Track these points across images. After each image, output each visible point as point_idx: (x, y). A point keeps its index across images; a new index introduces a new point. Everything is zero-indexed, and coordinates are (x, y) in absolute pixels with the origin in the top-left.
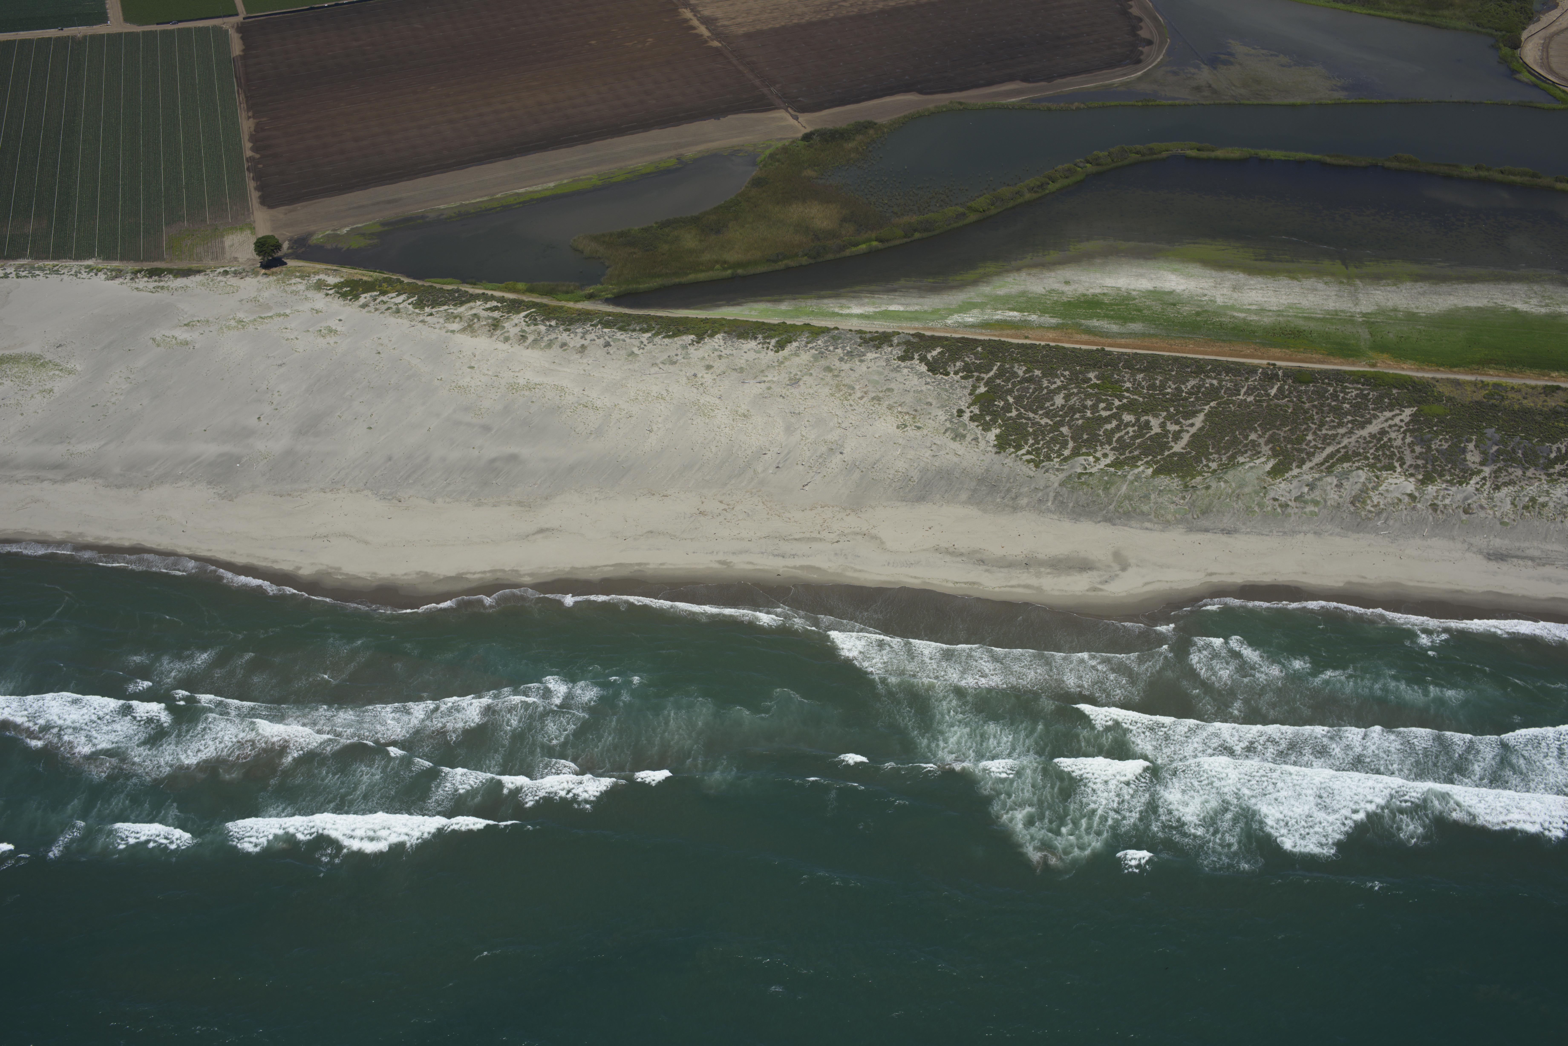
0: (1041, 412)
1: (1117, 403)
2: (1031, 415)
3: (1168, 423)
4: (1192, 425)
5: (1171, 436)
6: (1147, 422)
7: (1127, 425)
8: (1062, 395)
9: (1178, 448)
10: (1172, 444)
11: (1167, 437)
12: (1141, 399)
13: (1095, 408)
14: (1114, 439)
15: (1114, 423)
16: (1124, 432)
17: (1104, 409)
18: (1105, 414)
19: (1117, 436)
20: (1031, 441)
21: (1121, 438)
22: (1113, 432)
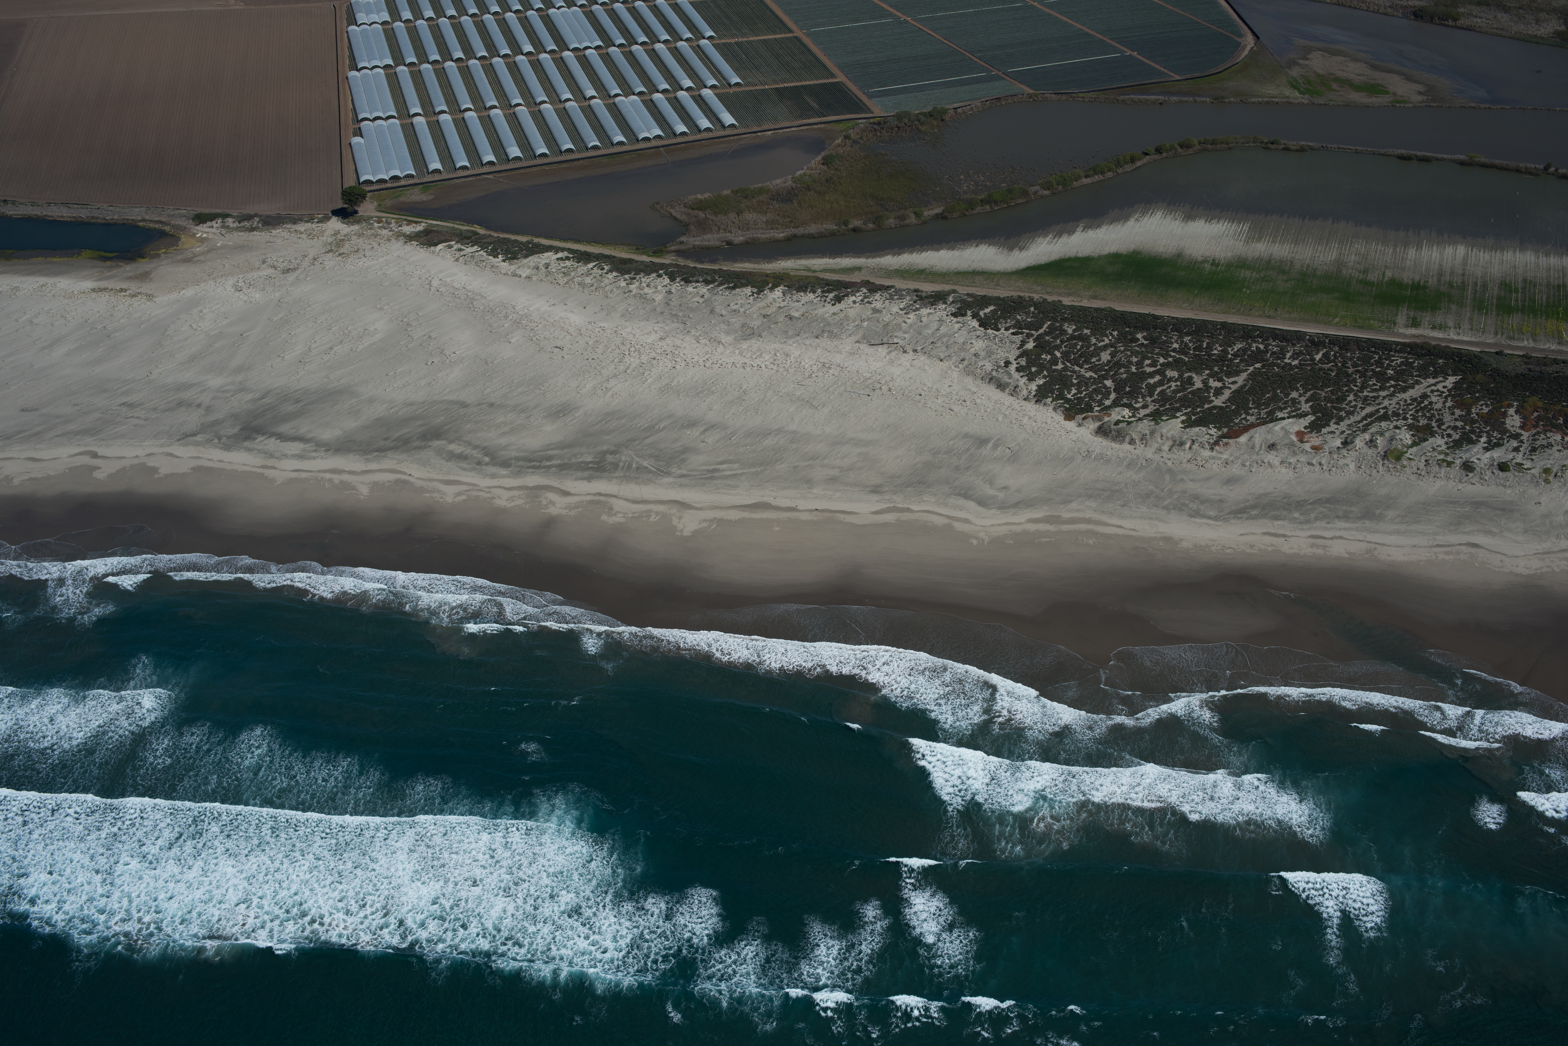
0: (1086, 366)
1: (1162, 360)
2: (1077, 368)
3: (1211, 380)
4: (1234, 383)
5: (1212, 391)
6: (1190, 378)
7: (1170, 380)
8: (1108, 352)
9: (1218, 402)
10: (1213, 398)
11: (1209, 393)
12: (1187, 359)
13: (1139, 364)
14: (1156, 393)
15: (1157, 378)
16: (1166, 386)
17: (1149, 365)
18: (1149, 370)
19: (1159, 389)
20: (1074, 391)
21: (1162, 391)
22: (1156, 385)
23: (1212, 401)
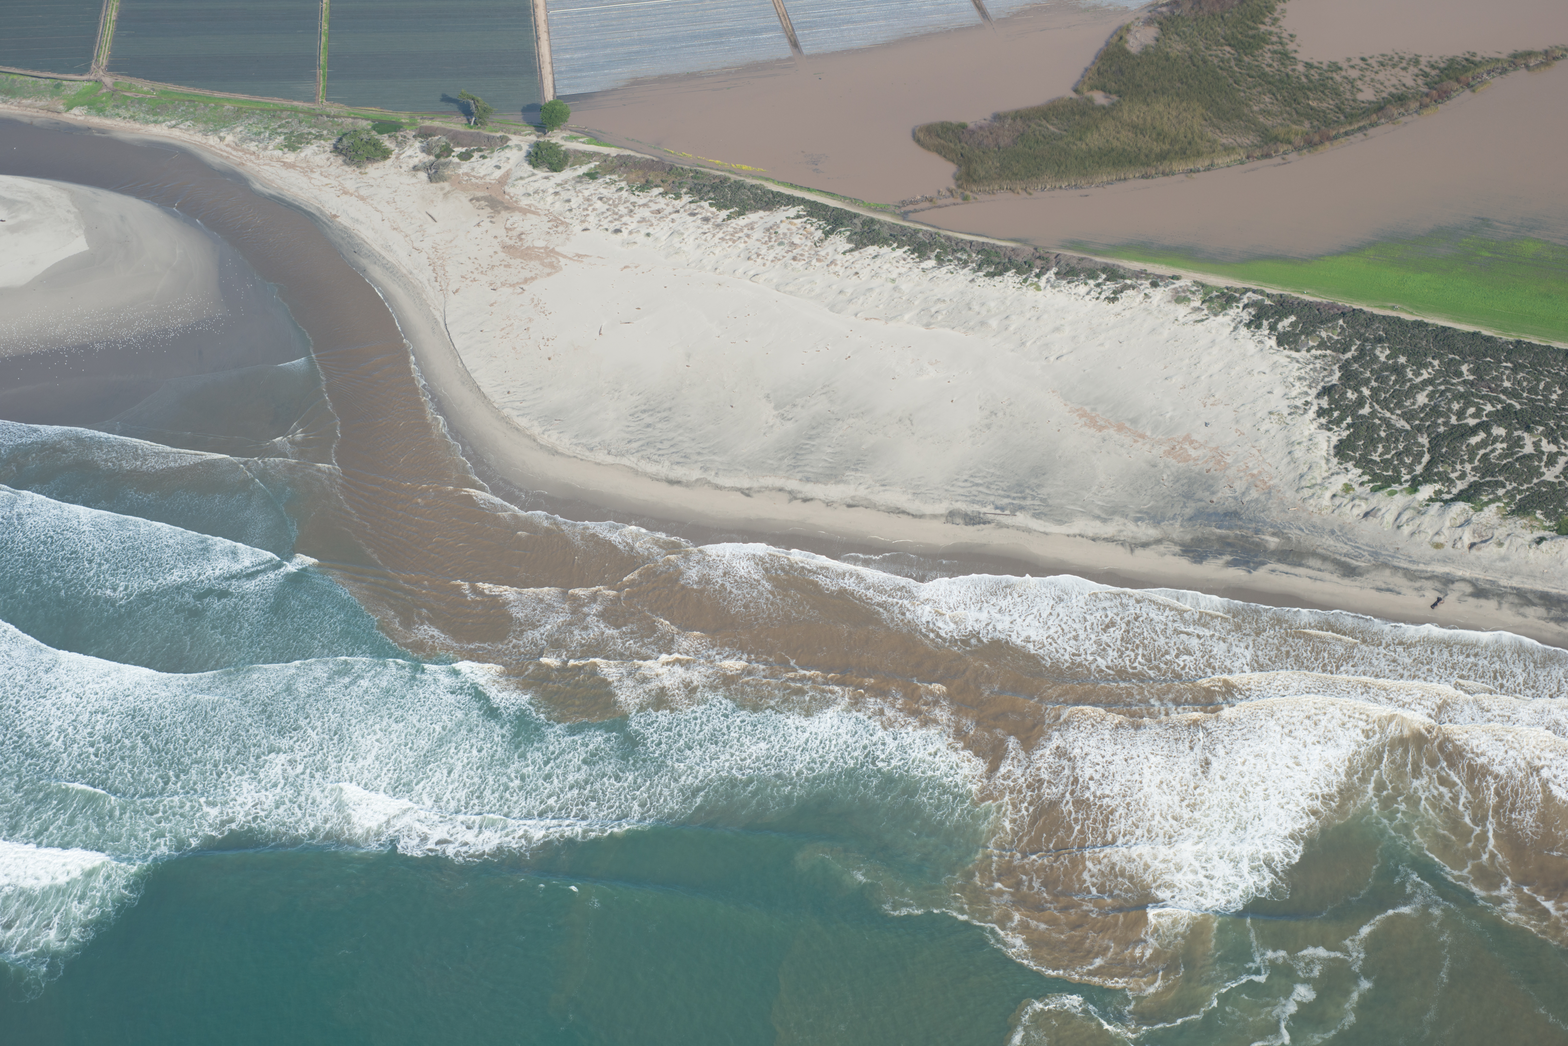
0: (1399, 412)
1: (1489, 408)
2: (1388, 415)
3: (1544, 442)
5: (1545, 458)
6: (1520, 438)
7: (1496, 440)
8: (1425, 393)
9: (1550, 475)
10: (1544, 470)
11: (1540, 460)
12: (1518, 407)
13: (1461, 414)
14: (1478, 457)
15: (1482, 435)
16: (1490, 448)
17: (1474, 416)
18: (1472, 422)
19: (1482, 452)
20: (1380, 449)
21: (1485, 455)
22: (1480, 445)
23: (1544, 474)
